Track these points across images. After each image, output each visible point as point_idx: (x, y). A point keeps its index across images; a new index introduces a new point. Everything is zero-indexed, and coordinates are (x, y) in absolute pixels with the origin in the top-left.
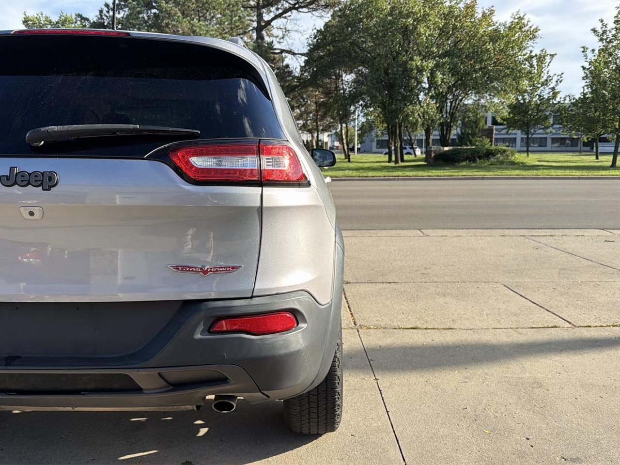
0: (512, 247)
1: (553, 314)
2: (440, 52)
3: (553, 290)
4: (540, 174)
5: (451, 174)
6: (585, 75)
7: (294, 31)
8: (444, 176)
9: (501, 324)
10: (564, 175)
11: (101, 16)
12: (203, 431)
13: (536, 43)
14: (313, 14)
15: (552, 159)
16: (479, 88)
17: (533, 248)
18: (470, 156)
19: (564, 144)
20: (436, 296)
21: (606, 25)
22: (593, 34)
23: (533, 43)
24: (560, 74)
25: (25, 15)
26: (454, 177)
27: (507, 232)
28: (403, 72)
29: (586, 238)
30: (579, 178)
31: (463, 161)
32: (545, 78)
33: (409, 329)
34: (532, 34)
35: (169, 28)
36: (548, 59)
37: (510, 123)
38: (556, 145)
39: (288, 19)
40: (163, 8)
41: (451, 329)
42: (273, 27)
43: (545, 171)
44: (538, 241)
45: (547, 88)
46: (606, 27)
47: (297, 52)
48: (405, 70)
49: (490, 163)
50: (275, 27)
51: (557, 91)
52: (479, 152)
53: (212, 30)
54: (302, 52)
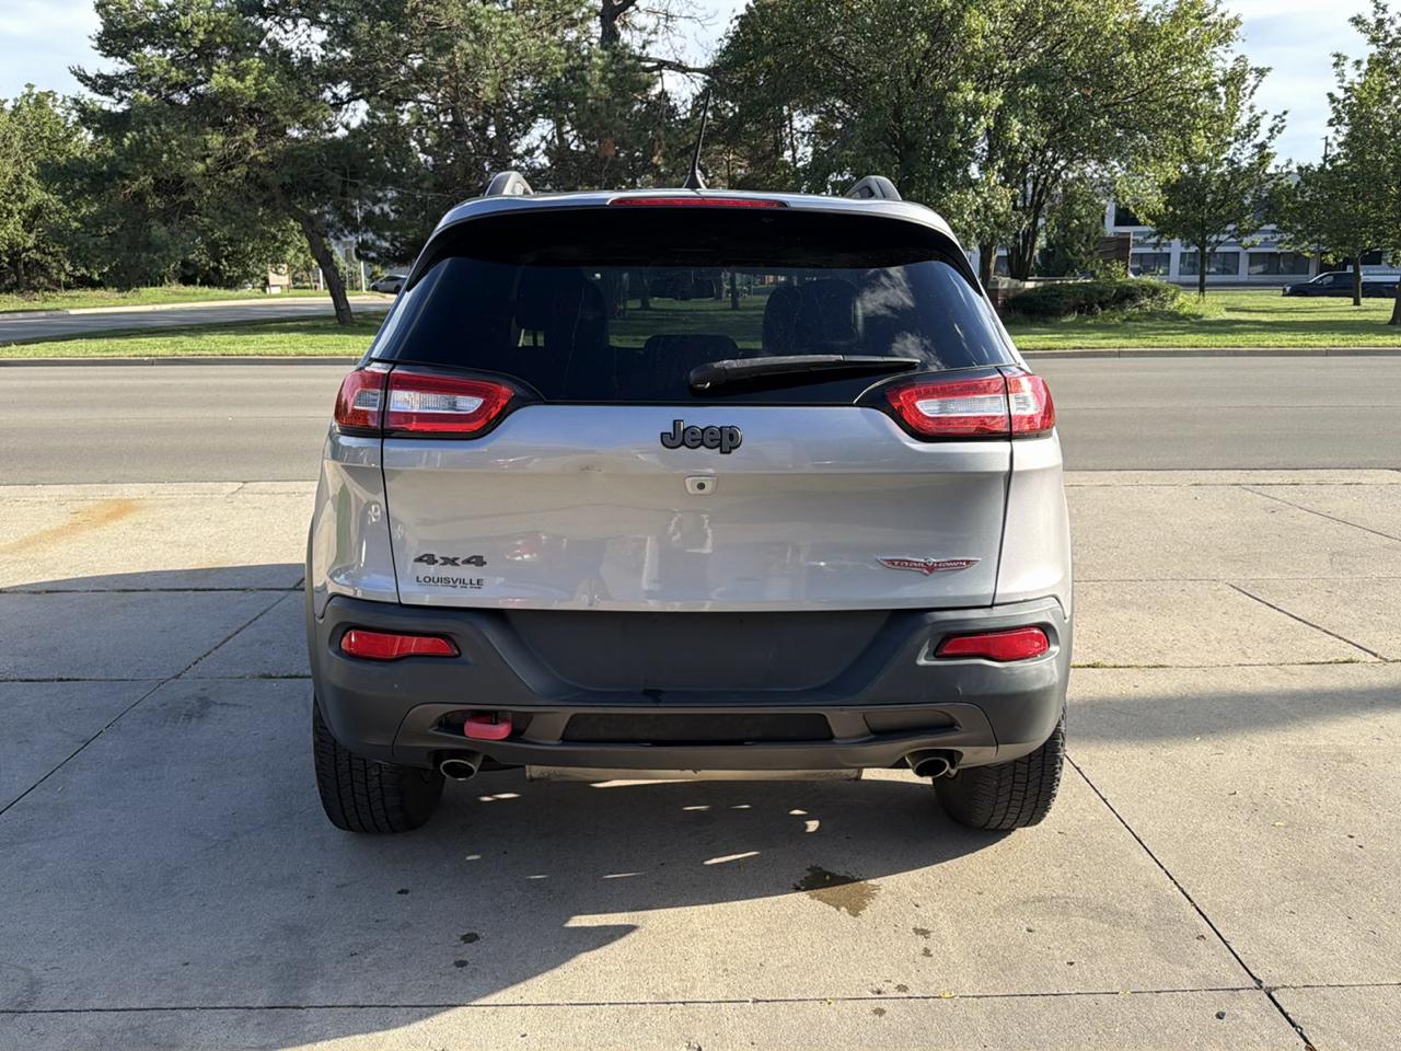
0: (1221, 508)
1: (1340, 638)
2: (1018, 70)
3: (1328, 594)
4: (1241, 344)
5: (1051, 344)
6: (1333, 116)
7: (686, 17)
8: (1035, 349)
9: (1249, 658)
10: (1294, 346)
12: (813, 826)
13: (1232, 51)
15: (1255, 305)
16: (1103, 148)
17: (1265, 509)
18: (1083, 302)
19: (1275, 268)
20: (1109, 608)
21: (1386, 6)
22: (1354, 29)
23: (1226, 52)
24: (1280, 113)
26: (1057, 351)
27: (1202, 476)
28: (935, 114)
29: (1367, 488)
30: (1327, 353)
31: (1067, 313)
32: (1244, 121)
33: (1084, 667)
34: (1225, 33)
35: (419, 18)
36: (1251, 79)
37: (1166, 226)
38: (1259, 268)
41: (1161, 666)
42: (637, 9)
43: (1251, 336)
44: (1271, 495)
45: (1249, 145)
46: (1384, 10)
47: (691, 66)
48: (940, 109)
49: (1125, 317)
50: (641, 9)
51: (1271, 151)
52: (1101, 293)
54: (703, 66)
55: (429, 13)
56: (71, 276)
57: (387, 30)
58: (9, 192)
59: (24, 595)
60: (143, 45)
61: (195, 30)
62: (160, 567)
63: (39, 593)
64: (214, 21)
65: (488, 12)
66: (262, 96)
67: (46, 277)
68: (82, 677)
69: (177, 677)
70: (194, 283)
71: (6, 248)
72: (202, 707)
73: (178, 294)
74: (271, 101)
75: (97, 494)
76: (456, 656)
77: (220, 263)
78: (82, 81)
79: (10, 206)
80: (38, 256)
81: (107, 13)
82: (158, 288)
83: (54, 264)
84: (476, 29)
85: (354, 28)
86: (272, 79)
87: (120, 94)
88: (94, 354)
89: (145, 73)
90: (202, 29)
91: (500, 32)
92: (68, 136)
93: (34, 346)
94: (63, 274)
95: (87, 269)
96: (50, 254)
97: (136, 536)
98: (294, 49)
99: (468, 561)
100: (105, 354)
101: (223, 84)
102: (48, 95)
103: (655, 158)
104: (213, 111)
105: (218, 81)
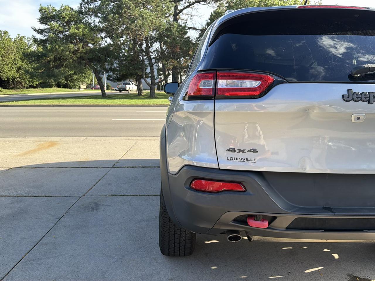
7: (196, 16)
11: (81, 7)
12: (336, 256)
14: (209, 6)
25: (41, 6)
35: (126, 14)
39: (193, 9)
40: (123, 2)
42: (183, 13)
47: (197, 29)
50: (184, 13)
53: (153, 16)
54: (201, 29)
55: (129, 13)
56: (28, 85)
57: (117, 17)
58: (12, 62)
59: (28, 169)
60: (51, 21)
61: (66, 17)
62: (69, 161)
63: (33, 168)
64: (71, 14)
65: (146, 12)
66: (84, 35)
67: (21, 85)
68: (52, 195)
69: (84, 195)
70: (61, 87)
71: (11, 77)
72: (96, 207)
73: (56, 90)
74: (86, 36)
75: (44, 140)
76: (244, 191)
77: (67, 82)
78: (35, 31)
79: (12, 66)
80: (20, 80)
81: (42, 12)
82: (51, 89)
83: (24, 82)
84: (142, 16)
85: (109, 16)
86: (86, 30)
87: (45, 34)
88: (37, 104)
89: (52, 28)
90: (68, 16)
91: (149, 18)
92: (28, 48)
93: (20, 102)
94: (26, 84)
95: (32, 83)
96: (23, 79)
97: (59, 152)
98: (92, 23)
99: (250, 151)
100: (40, 104)
101: (73, 31)
102: (23, 37)
103: (190, 52)
104: (70, 39)
105: (72, 30)
